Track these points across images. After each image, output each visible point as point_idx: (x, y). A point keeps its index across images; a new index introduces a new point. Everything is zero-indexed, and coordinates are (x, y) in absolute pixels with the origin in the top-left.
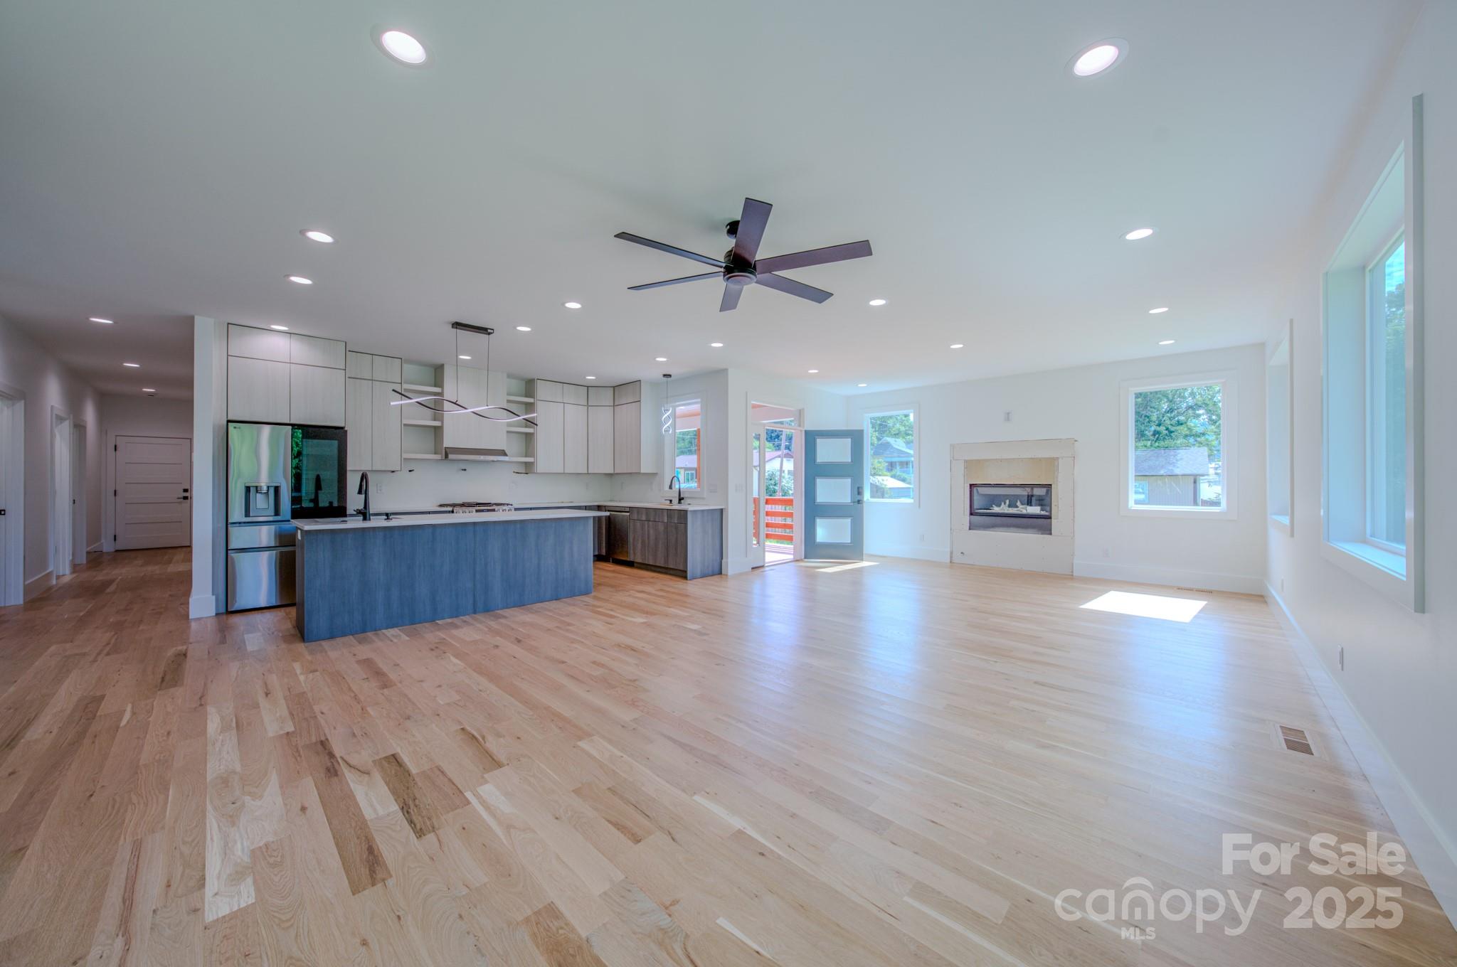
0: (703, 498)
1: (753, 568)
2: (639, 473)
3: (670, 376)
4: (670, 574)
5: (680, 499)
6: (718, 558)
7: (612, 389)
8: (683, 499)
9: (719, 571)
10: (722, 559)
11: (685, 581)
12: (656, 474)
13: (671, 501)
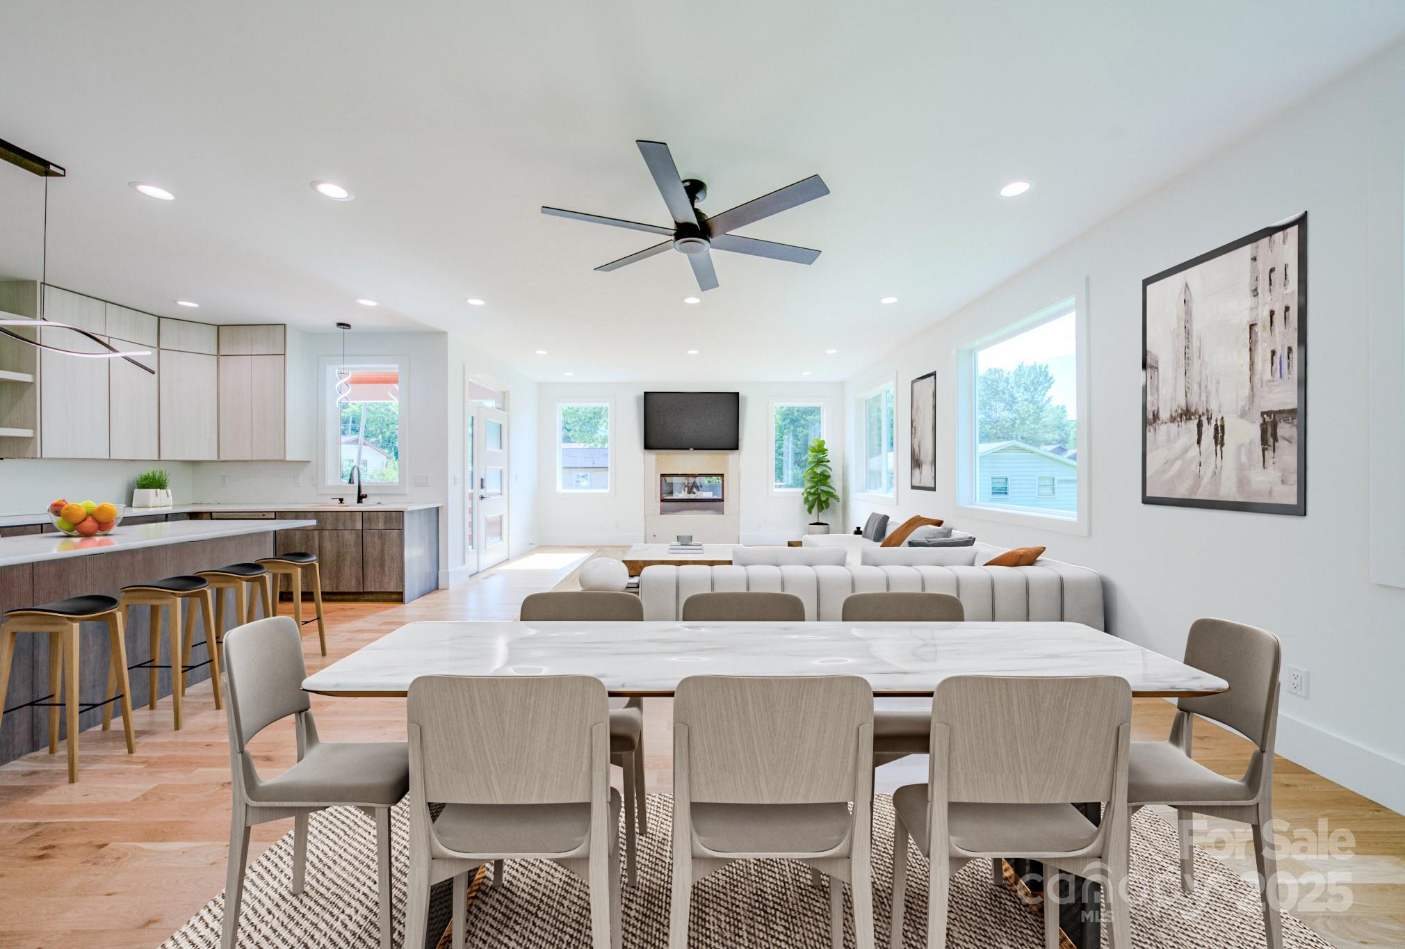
0: (405, 495)
1: (470, 576)
2: (283, 461)
3: (349, 326)
4: (378, 601)
5: (361, 498)
6: (435, 570)
7: (216, 327)
8: (365, 496)
9: (435, 587)
10: (439, 570)
11: (403, 605)
12: (309, 462)
13: (341, 500)
